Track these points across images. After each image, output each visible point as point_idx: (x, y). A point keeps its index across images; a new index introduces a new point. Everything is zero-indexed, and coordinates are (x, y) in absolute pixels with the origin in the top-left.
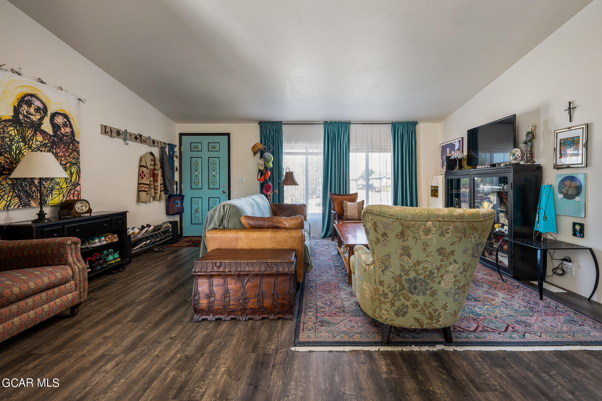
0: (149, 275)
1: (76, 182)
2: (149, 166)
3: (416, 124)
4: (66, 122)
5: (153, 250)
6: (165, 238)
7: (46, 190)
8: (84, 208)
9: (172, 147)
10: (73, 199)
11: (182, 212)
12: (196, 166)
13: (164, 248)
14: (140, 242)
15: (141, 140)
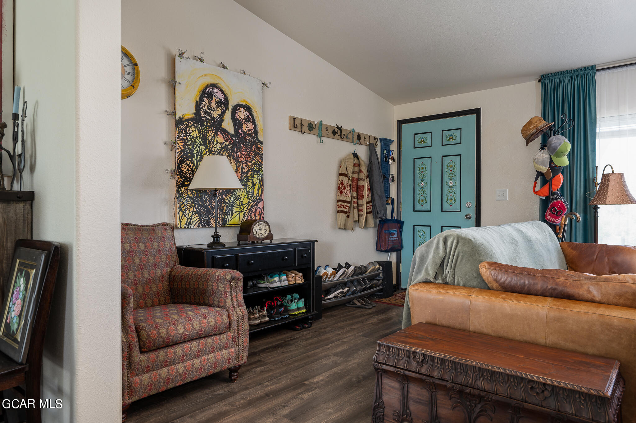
0: (337, 343)
1: (258, 196)
2: (350, 174)
4: (248, 115)
5: (354, 304)
6: (371, 288)
7: (226, 206)
8: (263, 232)
9: (386, 143)
10: (254, 219)
11: (400, 248)
12: (422, 172)
13: (370, 302)
14: (335, 289)
15: (341, 135)
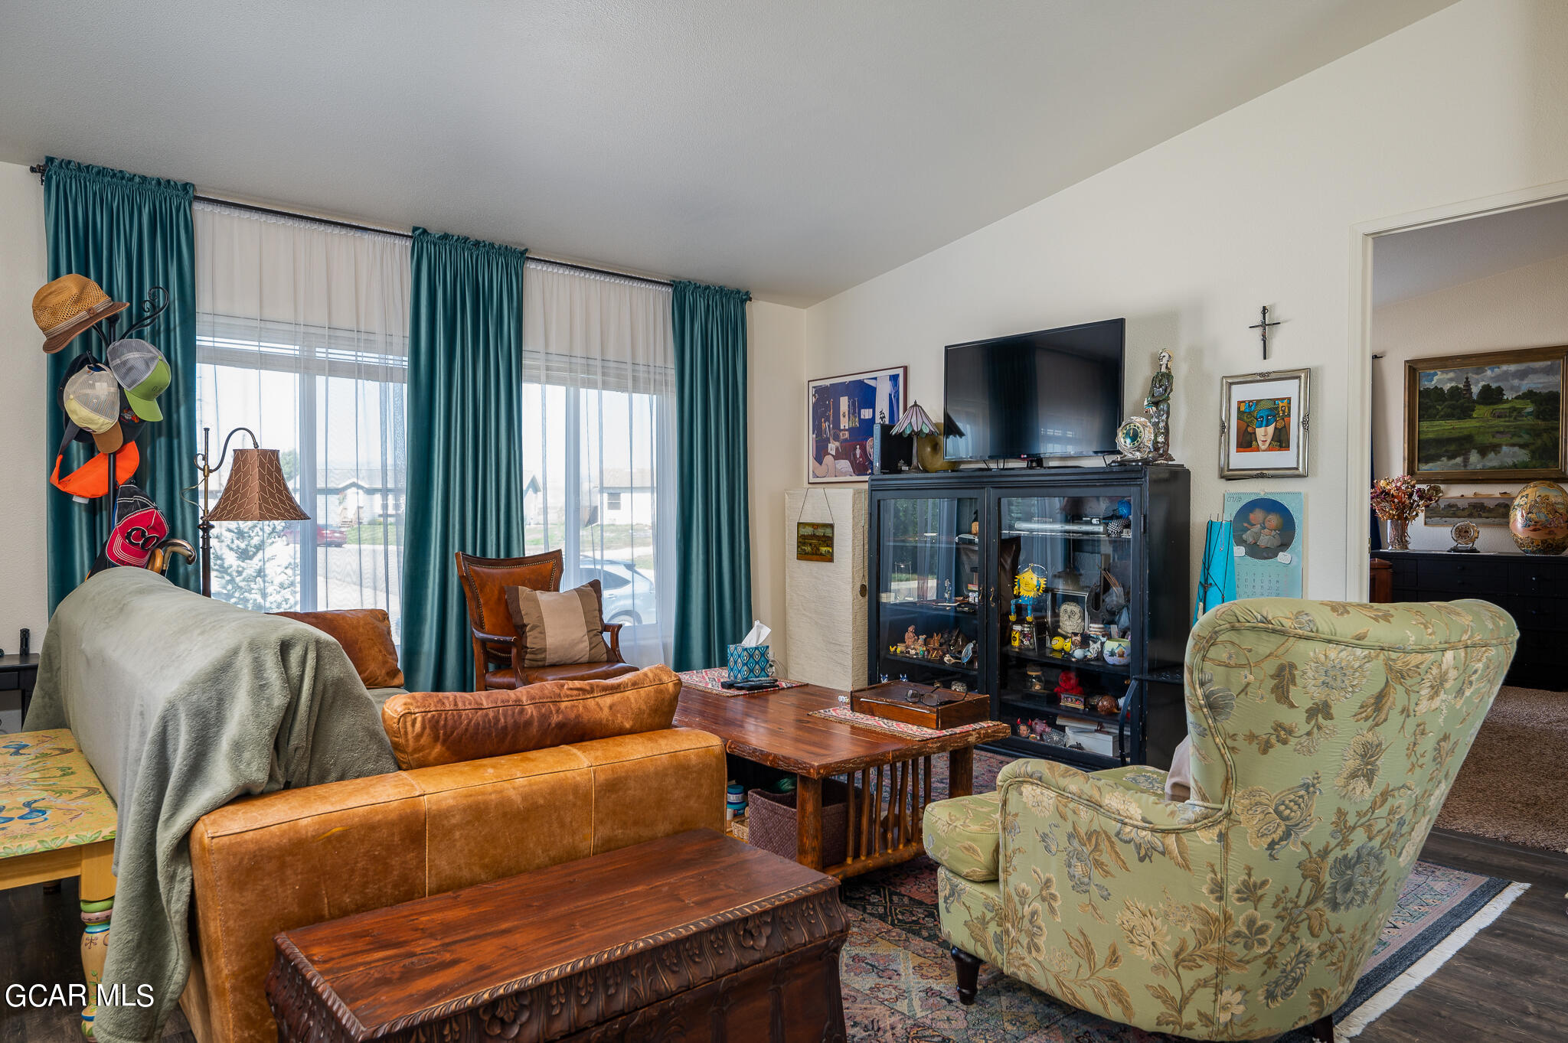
3: (746, 300)
